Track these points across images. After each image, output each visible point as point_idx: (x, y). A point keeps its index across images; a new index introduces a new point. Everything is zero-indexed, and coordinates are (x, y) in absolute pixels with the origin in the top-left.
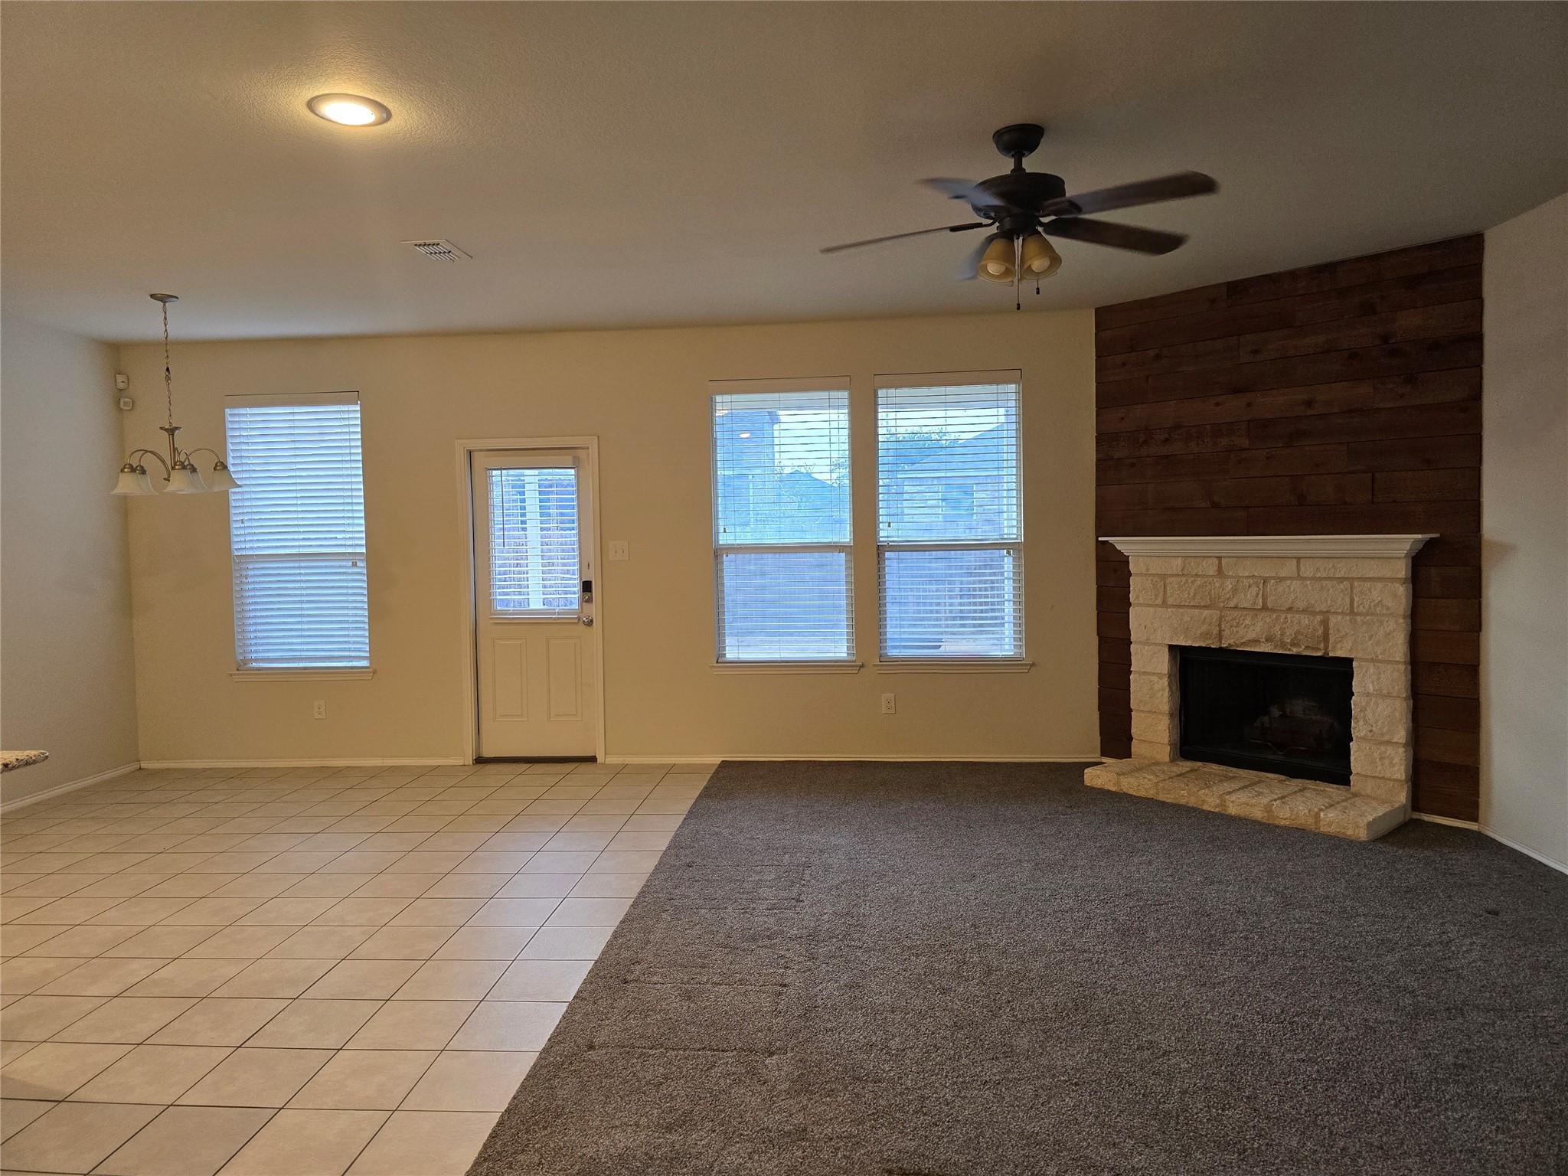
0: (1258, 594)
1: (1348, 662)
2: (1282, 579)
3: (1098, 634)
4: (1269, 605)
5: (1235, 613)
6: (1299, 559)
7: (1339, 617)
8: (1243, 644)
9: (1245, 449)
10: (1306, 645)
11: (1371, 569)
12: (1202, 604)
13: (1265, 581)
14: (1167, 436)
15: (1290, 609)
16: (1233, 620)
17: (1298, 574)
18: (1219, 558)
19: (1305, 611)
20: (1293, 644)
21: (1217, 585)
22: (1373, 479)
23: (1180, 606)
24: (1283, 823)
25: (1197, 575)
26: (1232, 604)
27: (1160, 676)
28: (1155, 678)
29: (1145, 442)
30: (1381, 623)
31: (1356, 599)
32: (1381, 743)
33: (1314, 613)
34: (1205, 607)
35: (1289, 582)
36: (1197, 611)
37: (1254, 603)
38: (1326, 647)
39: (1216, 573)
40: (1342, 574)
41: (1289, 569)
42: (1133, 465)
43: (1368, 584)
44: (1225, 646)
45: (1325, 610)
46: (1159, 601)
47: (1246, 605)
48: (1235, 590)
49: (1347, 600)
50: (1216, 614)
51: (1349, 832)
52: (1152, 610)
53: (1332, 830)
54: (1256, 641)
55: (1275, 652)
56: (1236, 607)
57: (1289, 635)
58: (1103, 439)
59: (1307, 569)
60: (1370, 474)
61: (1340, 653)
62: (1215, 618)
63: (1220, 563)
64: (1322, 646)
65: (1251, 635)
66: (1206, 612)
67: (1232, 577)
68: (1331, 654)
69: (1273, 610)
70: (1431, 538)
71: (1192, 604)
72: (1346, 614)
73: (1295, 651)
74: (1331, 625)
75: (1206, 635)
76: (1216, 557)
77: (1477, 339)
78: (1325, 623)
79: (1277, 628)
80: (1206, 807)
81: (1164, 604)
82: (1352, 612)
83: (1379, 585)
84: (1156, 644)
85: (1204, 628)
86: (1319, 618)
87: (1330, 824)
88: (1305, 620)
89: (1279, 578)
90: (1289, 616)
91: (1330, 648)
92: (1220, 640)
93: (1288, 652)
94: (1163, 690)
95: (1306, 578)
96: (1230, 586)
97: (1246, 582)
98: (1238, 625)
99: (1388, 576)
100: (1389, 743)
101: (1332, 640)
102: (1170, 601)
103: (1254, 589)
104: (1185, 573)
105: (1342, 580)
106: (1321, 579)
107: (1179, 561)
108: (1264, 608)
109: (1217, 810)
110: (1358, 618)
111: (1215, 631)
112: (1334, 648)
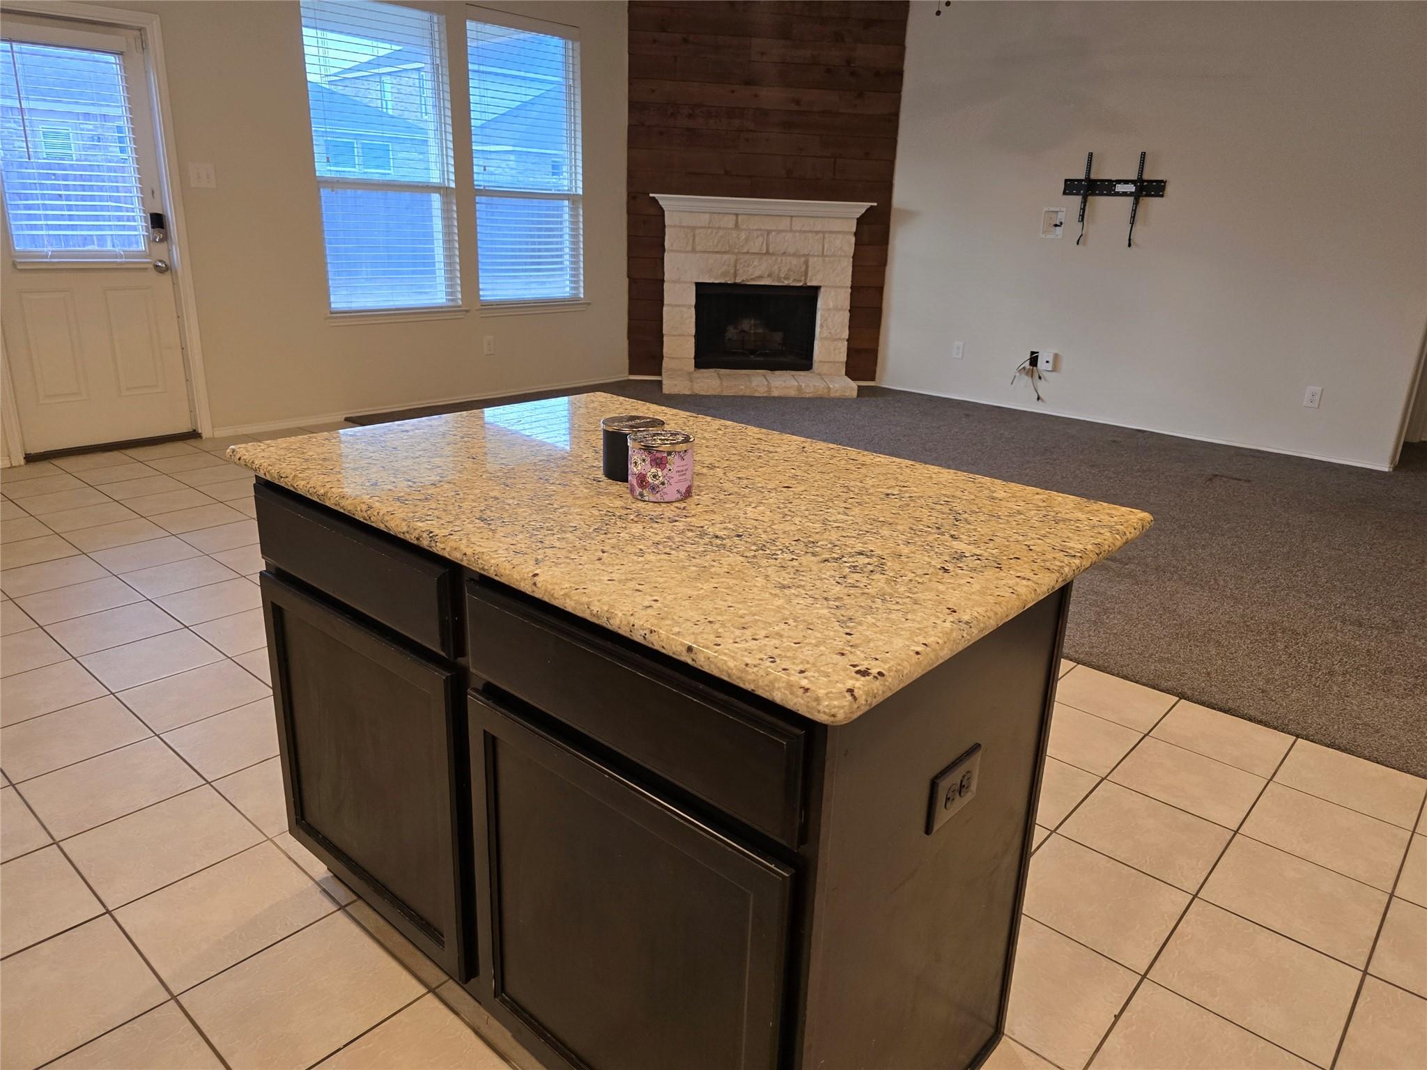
0: (763, 243)
1: (816, 289)
2: (779, 232)
3: (628, 276)
4: (771, 251)
5: (748, 257)
6: (792, 217)
7: (816, 259)
8: (752, 279)
9: (751, 131)
10: (794, 278)
11: (837, 225)
12: (723, 250)
13: (769, 232)
14: (691, 111)
15: (784, 253)
16: (746, 261)
17: (791, 228)
18: (737, 215)
19: (794, 255)
20: (786, 278)
21: (735, 235)
22: (835, 162)
23: (704, 252)
24: (808, 396)
25: (719, 228)
26: (745, 250)
27: (689, 307)
28: (685, 309)
29: (672, 114)
30: (840, 261)
31: (826, 246)
32: (835, 340)
33: (800, 256)
34: (725, 252)
35: (784, 234)
36: (719, 256)
37: (760, 249)
38: (806, 279)
39: (734, 227)
40: (819, 229)
41: (784, 224)
42: (661, 133)
43: (834, 235)
44: (739, 281)
45: (807, 253)
46: (689, 248)
47: (756, 251)
48: (747, 240)
49: (821, 247)
50: (733, 258)
51: (847, 394)
52: (683, 255)
53: (837, 394)
54: (761, 277)
55: (773, 284)
56: (748, 253)
57: (784, 270)
58: (634, 106)
59: (797, 224)
60: (833, 160)
61: (814, 283)
62: (732, 261)
63: (737, 218)
64: (803, 278)
65: (757, 273)
66: (726, 257)
67: (744, 229)
68: (809, 284)
69: (773, 254)
70: (871, 206)
71: (715, 250)
72: (820, 256)
73: (786, 283)
74: (810, 263)
75: (725, 274)
76: (734, 214)
77: (900, 73)
78: (806, 263)
79: (776, 267)
80: (757, 394)
81: (694, 250)
82: (823, 255)
83: (841, 236)
84: (687, 282)
85: (724, 268)
86: (803, 259)
87: (836, 391)
88: (795, 261)
89: (778, 230)
90: (784, 258)
91: (808, 279)
92: (735, 277)
93: (781, 284)
94: (691, 317)
95: (796, 231)
96: (744, 237)
97: (755, 234)
98: (748, 266)
99: (847, 230)
100: (840, 339)
101: (810, 274)
102: (698, 248)
103: (761, 239)
104: (711, 225)
105: (817, 232)
106: (805, 232)
107: (707, 216)
108: (767, 253)
109: (765, 395)
110: (826, 259)
111: (732, 271)
112: (811, 280)
